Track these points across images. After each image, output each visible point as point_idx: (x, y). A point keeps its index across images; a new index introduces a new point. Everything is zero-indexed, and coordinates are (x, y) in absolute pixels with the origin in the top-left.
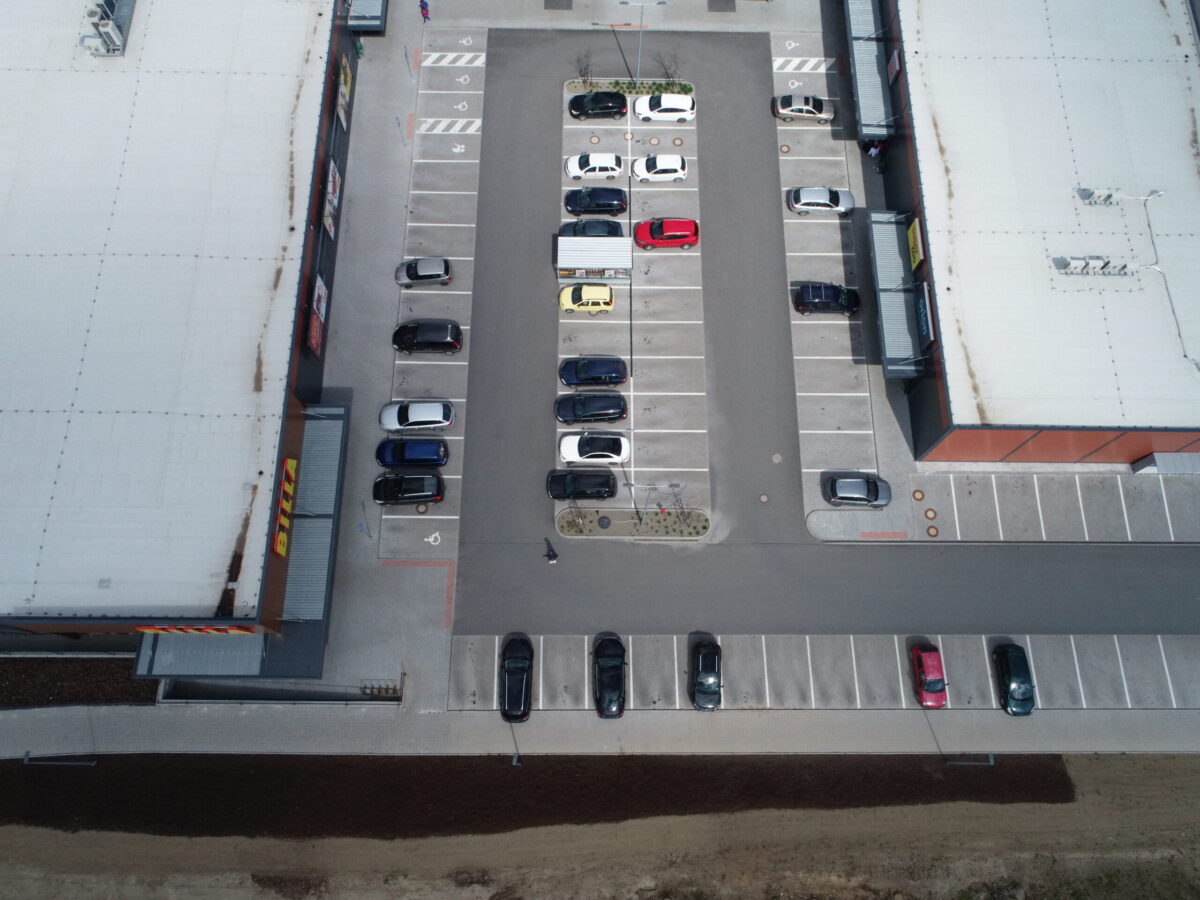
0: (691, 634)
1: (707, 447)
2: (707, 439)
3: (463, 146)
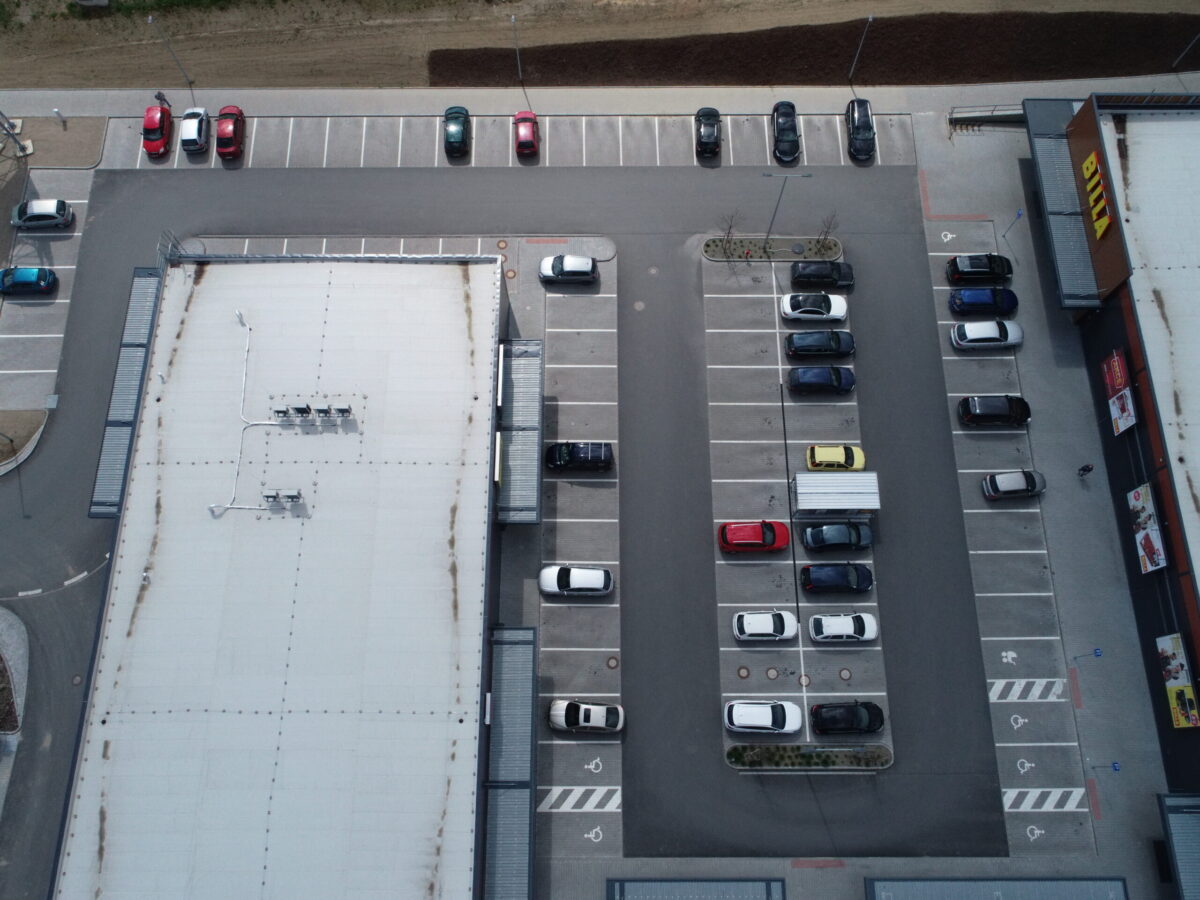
0: (718, 166)
1: (706, 316)
2: (706, 323)
3: (1005, 660)
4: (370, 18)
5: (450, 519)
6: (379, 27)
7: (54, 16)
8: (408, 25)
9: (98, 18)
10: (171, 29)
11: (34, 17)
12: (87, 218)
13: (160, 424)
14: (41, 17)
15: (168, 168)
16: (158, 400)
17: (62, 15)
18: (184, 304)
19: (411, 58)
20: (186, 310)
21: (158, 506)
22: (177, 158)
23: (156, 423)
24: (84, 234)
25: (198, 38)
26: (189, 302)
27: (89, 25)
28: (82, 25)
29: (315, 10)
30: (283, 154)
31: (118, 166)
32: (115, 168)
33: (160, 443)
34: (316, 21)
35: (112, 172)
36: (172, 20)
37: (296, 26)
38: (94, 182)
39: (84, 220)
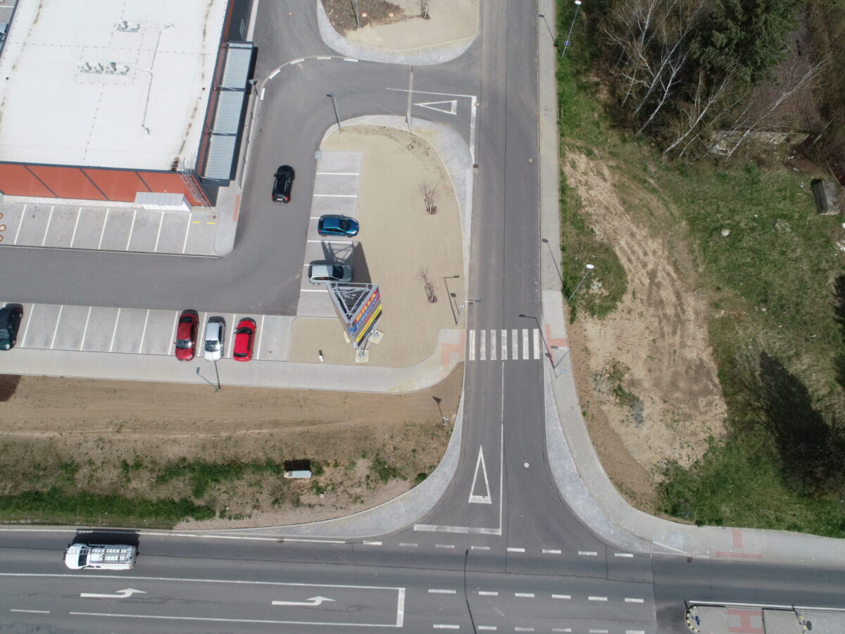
4: (51, 439)
5: (39, 18)
6: (46, 429)
7: (336, 465)
8: (20, 429)
9: (297, 461)
10: (232, 444)
11: (354, 464)
12: (301, 276)
13: (203, 75)
14: (348, 464)
15: (240, 315)
16: (204, 89)
17: (328, 465)
18: (185, 146)
19: (26, 397)
20: (184, 142)
21: (204, 33)
22: (233, 322)
23: (205, 76)
24: (303, 266)
25: (209, 431)
26: (183, 146)
27: (306, 454)
28: (310, 456)
29: (99, 451)
30: (150, 321)
31: (279, 318)
32: (281, 317)
33: (203, 65)
34: (100, 439)
35: (283, 313)
36: (231, 453)
37: (119, 437)
38: (296, 305)
39: (303, 276)
